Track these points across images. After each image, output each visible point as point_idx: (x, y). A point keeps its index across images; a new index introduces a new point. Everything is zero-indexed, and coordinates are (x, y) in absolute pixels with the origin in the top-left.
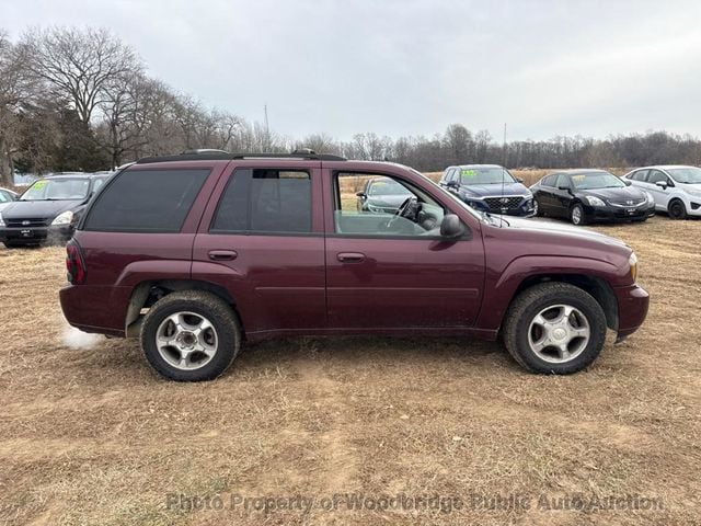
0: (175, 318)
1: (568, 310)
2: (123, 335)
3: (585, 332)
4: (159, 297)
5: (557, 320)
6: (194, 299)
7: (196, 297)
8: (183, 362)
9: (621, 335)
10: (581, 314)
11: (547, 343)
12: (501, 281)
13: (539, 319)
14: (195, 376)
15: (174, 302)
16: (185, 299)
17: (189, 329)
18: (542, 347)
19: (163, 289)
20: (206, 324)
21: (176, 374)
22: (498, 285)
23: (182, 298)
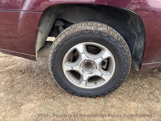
0: (80, 47)
2: (34, 59)
4: (61, 28)
6: (101, 29)
7: (103, 28)
8: (84, 82)
14: (92, 93)
15: (82, 32)
16: (92, 28)
17: (92, 57)
19: (65, 21)
20: (106, 54)
21: (78, 91)
23: (88, 28)
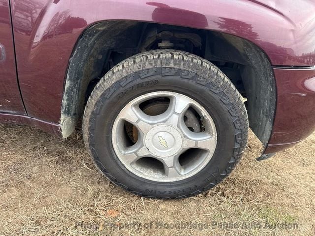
1: (181, 103)
3: (208, 141)
5: (160, 118)
9: (269, 150)
10: (204, 112)
11: (143, 153)
12: (42, 30)
13: (130, 113)
18: (135, 157)
22: (37, 40)
